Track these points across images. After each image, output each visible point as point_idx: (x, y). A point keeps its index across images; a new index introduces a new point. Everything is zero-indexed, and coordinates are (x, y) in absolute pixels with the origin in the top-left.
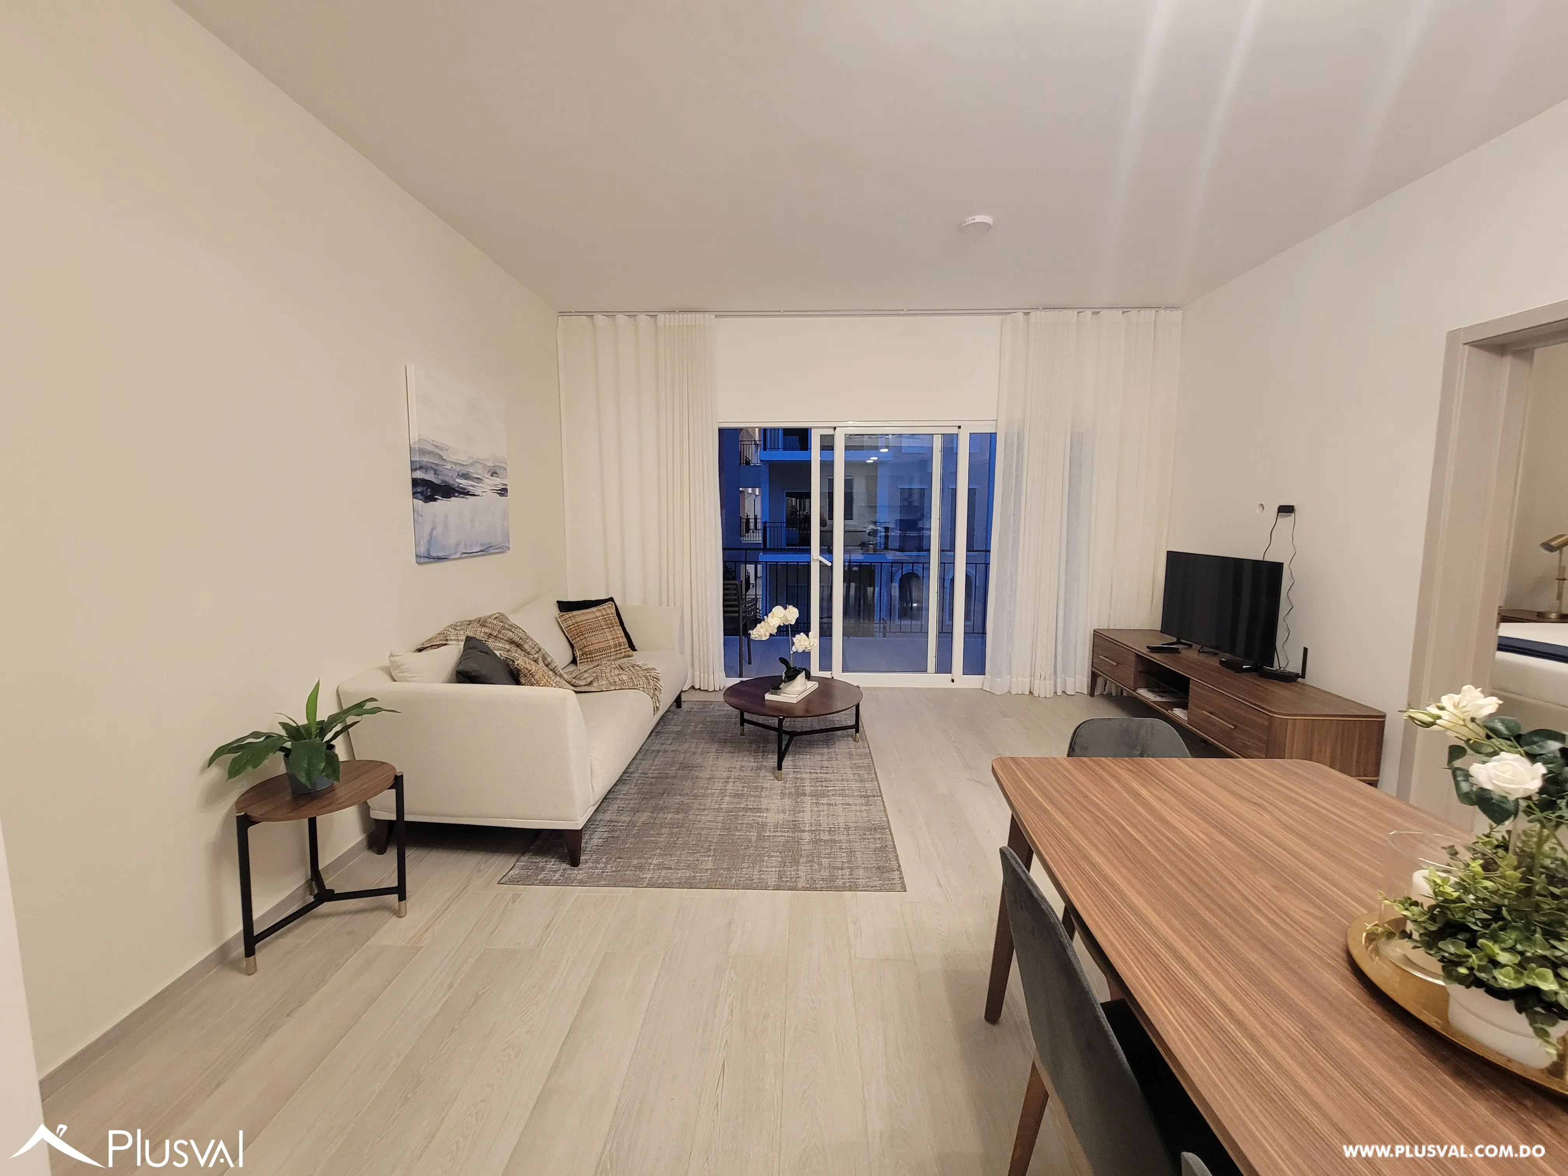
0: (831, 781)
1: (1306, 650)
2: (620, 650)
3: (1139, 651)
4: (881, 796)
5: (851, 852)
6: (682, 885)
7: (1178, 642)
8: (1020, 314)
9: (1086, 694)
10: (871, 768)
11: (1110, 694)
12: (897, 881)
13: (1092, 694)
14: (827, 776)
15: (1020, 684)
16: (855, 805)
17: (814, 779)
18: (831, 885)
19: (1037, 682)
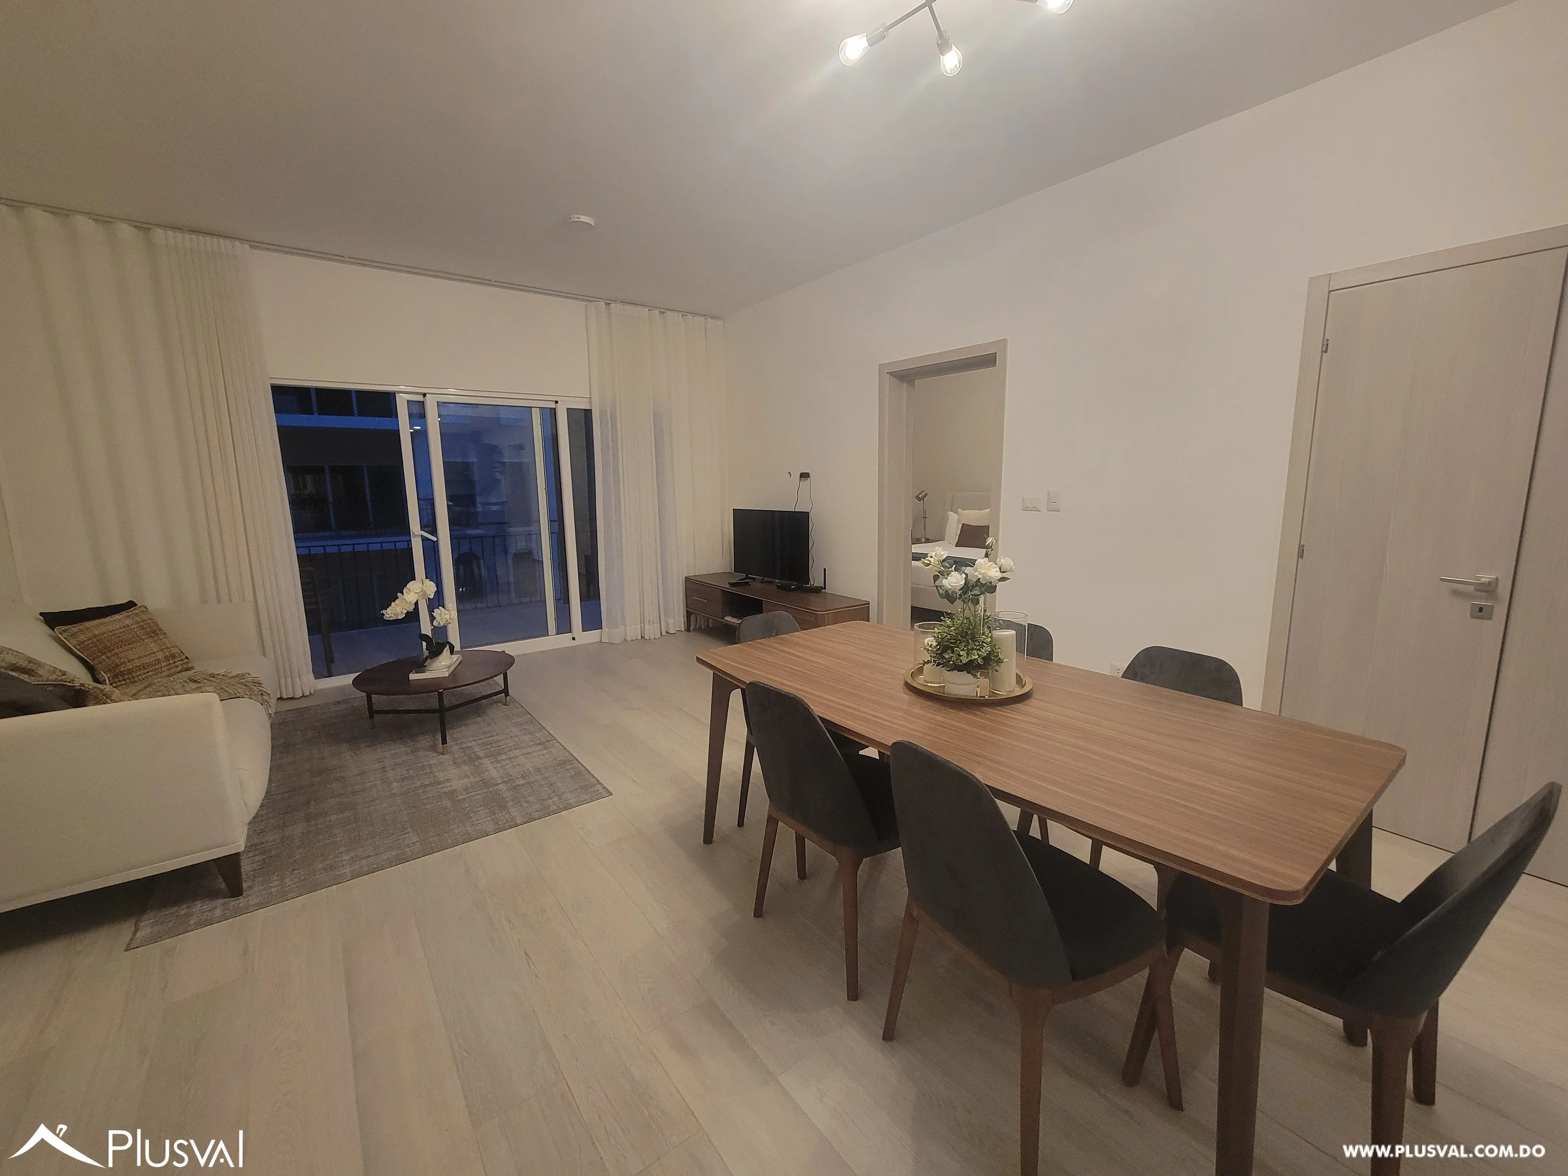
0: (500, 741)
1: (825, 569)
2: (175, 663)
3: (724, 588)
4: (555, 739)
5: (551, 785)
6: (393, 863)
7: (747, 578)
8: (602, 304)
9: (683, 630)
10: (533, 721)
11: (700, 628)
12: (601, 790)
13: (688, 630)
14: (494, 738)
15: (633, 631)
16: (535, 752)
17: (481, 744)
18: (547, 812)
19: (647, 626)
